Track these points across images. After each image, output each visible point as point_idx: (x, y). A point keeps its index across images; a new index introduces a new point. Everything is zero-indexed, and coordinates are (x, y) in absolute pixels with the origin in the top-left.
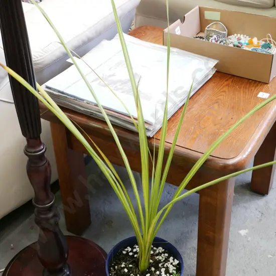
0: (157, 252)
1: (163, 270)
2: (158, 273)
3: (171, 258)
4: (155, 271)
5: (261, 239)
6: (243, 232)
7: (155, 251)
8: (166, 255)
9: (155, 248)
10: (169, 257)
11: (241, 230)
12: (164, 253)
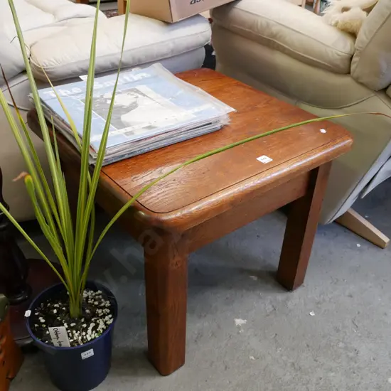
0: (103, 305)
1: (92, 325)
2: (85, 326)
3: (110, 316)
4: (83, 323)
5: (256, 335)
6: (239, 322)
7: (100, 303)
8: (108, 311)
9: (102, 300)
10: (108, 314)
11: (238, 318)
12: (108, 308)
